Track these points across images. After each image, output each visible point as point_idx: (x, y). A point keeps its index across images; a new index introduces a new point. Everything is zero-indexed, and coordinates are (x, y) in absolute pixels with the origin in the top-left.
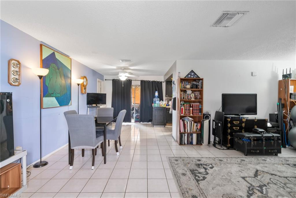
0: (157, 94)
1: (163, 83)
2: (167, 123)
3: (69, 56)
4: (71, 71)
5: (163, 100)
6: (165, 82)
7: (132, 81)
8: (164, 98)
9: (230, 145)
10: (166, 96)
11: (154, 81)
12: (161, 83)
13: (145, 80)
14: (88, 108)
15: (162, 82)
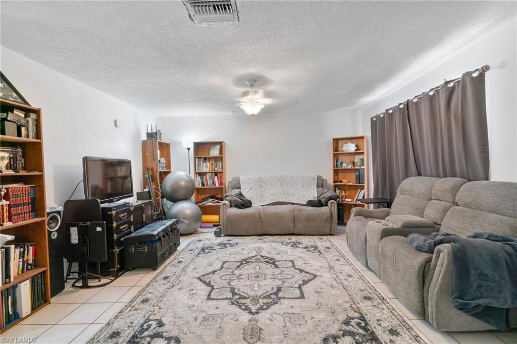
9: (119, 266)
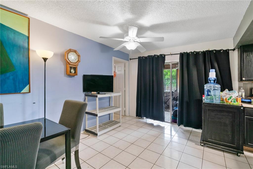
0: (212, 74)
1: (230, 52)
2: (245, 143)
3: (27, 15)
4: (28, 38)
5: (231, 89)
6: (237, 50)
7: (166, 57)
8: (236, 83)
10: (241, 80)
11: (207, 51)
12: (226, 53)
13: (188, 52)
14: (86, 97)
15: (229, 50)
